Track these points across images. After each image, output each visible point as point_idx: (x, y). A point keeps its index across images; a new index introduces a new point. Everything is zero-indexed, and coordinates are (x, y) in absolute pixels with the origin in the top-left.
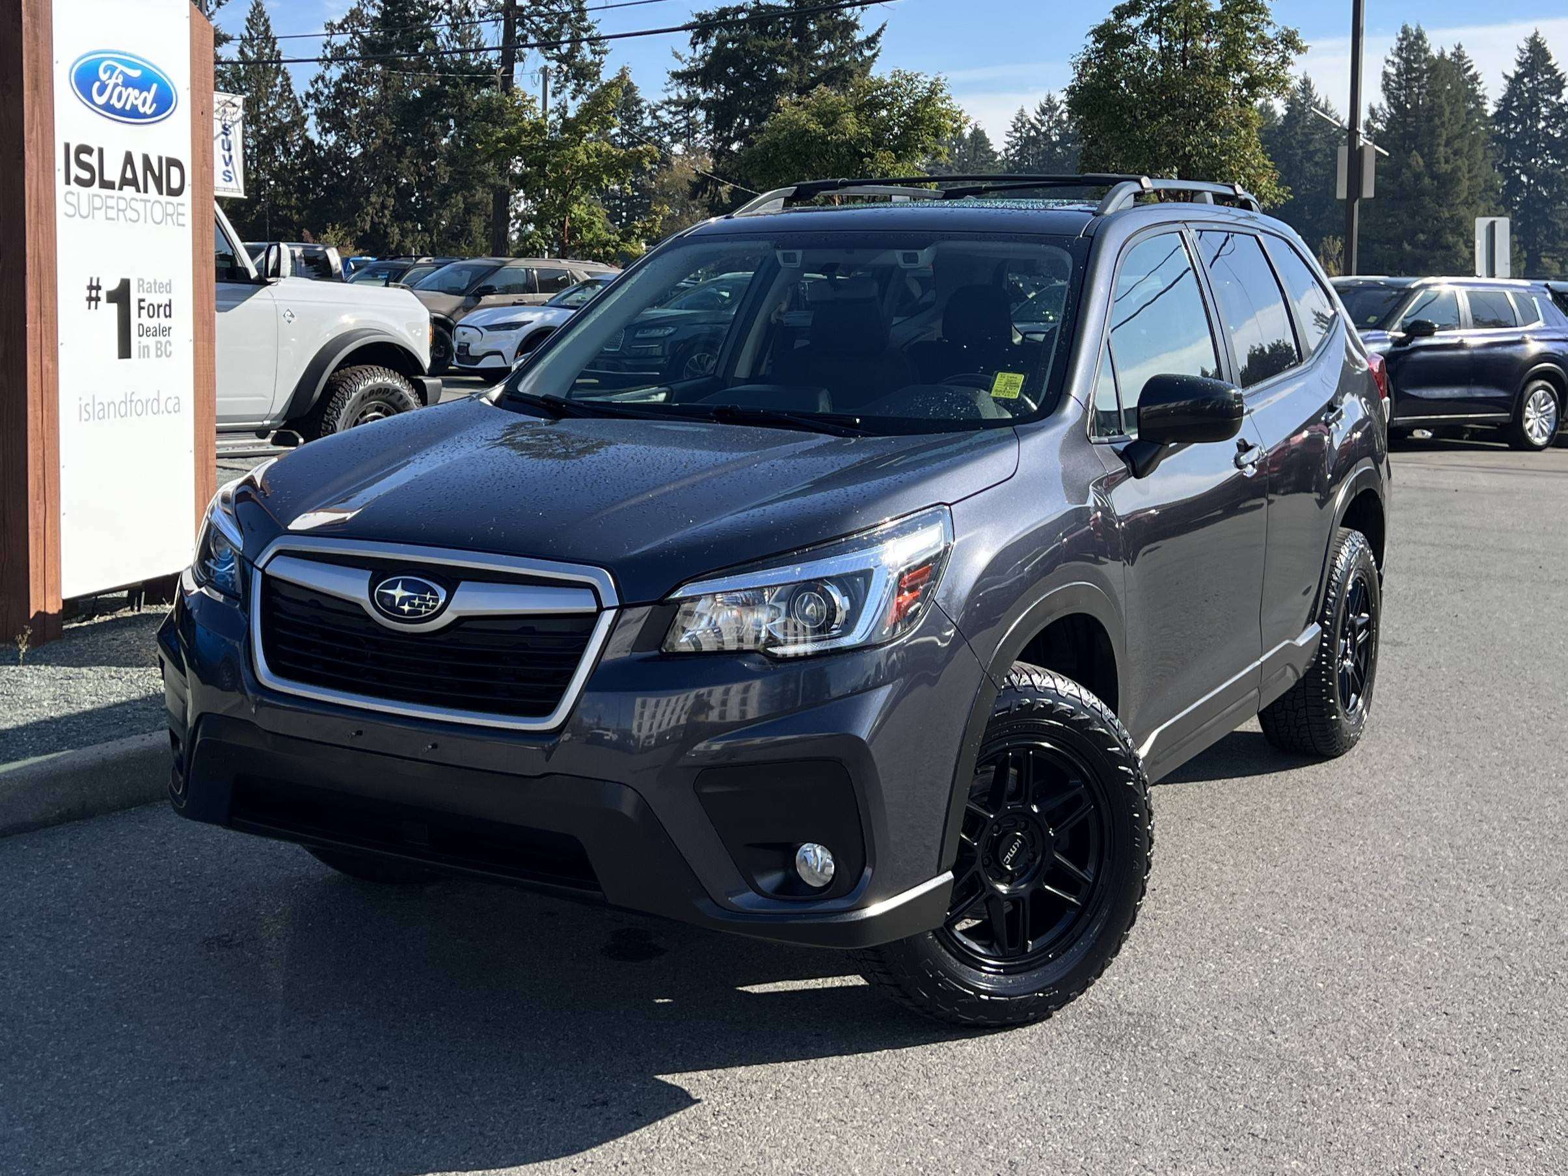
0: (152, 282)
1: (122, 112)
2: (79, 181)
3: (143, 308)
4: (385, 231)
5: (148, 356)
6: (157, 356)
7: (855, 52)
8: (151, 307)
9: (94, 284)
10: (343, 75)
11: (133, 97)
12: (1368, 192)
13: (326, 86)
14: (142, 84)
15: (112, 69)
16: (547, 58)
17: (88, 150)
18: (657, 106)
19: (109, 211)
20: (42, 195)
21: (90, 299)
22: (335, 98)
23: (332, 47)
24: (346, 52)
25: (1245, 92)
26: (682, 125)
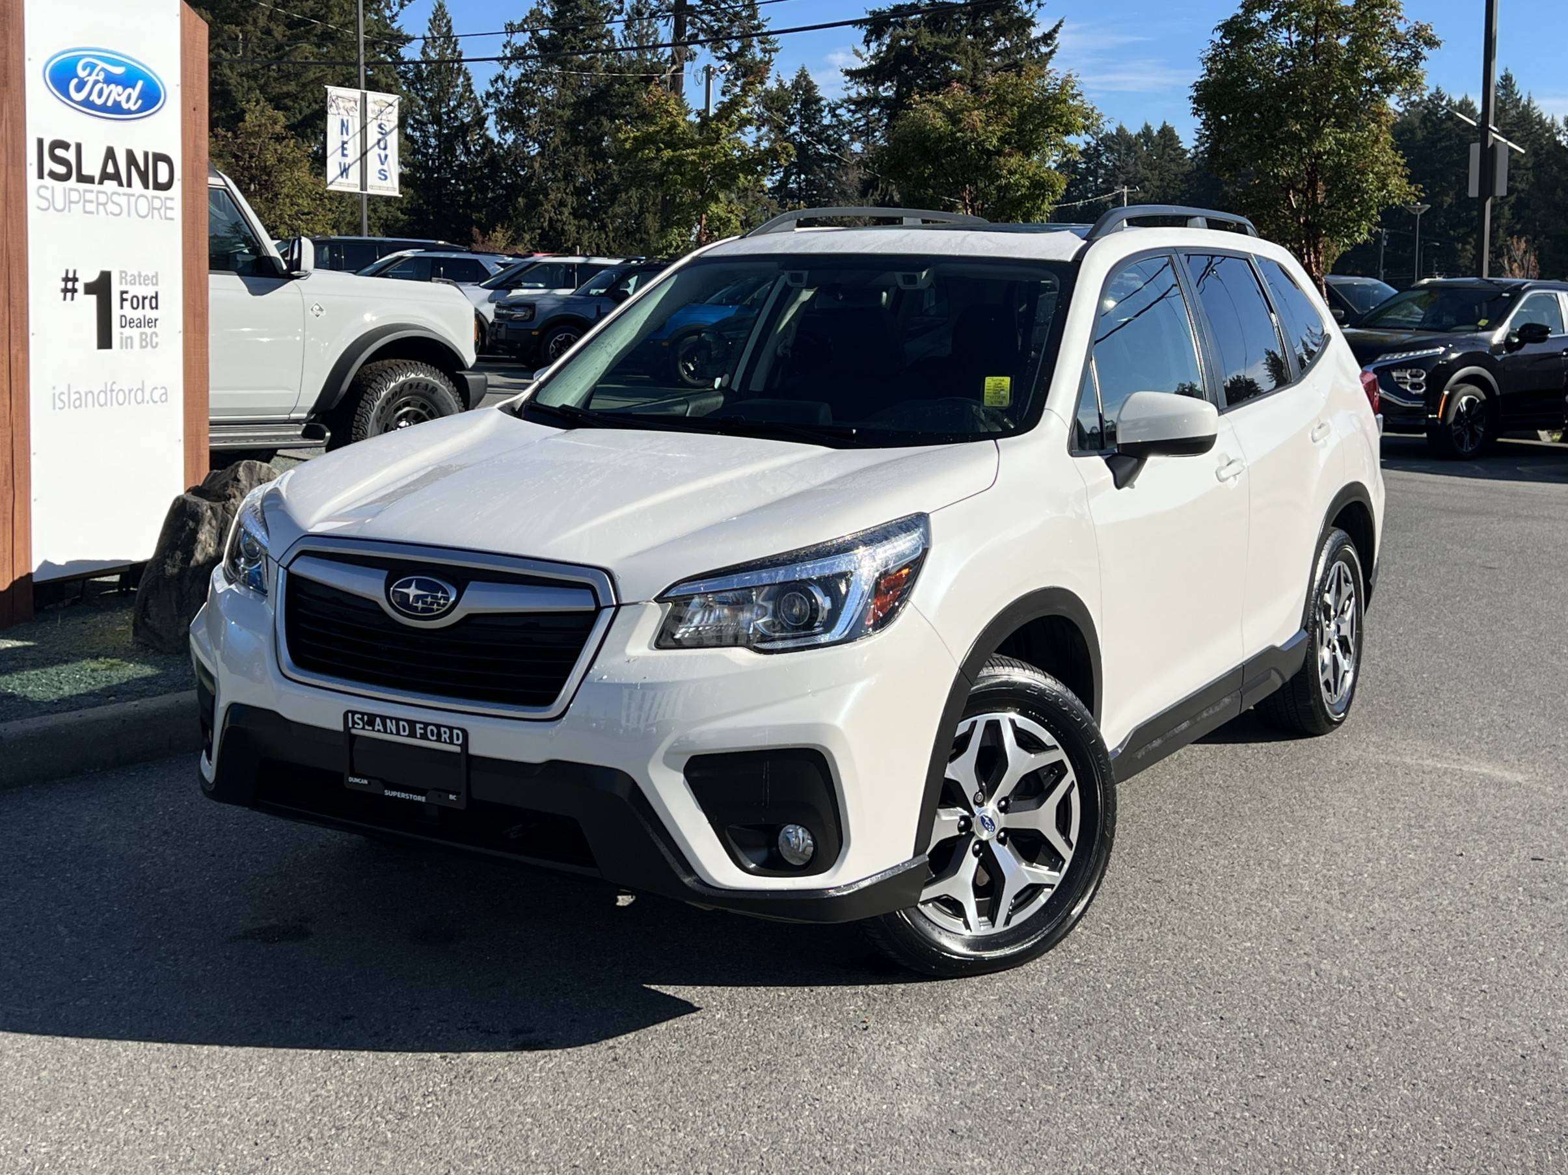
0: (136, 274)
1: (103, 108)
2: (53, 175)
3: (126, 300)
4: (562, 229)
5: (132, 347)
6: (142, 347)
7: (1032, 49)
8: (135, 300)
9: (71, 275)
10: (522, 75)
11: (115, 93)
12: (1501, 190)
13: (505, 86)
14: (126, 81)
15: (93, 66)
16: (717, 58)
17: (65, 146)
18: (837, 104)
19: (87, 204)
20: (11, 188)
21: (65, 291)
22: (514, 97)
23: (512, 48)
24: (525, 52)
25: (1376, 88)
26: (861, 123)
